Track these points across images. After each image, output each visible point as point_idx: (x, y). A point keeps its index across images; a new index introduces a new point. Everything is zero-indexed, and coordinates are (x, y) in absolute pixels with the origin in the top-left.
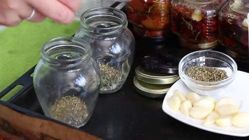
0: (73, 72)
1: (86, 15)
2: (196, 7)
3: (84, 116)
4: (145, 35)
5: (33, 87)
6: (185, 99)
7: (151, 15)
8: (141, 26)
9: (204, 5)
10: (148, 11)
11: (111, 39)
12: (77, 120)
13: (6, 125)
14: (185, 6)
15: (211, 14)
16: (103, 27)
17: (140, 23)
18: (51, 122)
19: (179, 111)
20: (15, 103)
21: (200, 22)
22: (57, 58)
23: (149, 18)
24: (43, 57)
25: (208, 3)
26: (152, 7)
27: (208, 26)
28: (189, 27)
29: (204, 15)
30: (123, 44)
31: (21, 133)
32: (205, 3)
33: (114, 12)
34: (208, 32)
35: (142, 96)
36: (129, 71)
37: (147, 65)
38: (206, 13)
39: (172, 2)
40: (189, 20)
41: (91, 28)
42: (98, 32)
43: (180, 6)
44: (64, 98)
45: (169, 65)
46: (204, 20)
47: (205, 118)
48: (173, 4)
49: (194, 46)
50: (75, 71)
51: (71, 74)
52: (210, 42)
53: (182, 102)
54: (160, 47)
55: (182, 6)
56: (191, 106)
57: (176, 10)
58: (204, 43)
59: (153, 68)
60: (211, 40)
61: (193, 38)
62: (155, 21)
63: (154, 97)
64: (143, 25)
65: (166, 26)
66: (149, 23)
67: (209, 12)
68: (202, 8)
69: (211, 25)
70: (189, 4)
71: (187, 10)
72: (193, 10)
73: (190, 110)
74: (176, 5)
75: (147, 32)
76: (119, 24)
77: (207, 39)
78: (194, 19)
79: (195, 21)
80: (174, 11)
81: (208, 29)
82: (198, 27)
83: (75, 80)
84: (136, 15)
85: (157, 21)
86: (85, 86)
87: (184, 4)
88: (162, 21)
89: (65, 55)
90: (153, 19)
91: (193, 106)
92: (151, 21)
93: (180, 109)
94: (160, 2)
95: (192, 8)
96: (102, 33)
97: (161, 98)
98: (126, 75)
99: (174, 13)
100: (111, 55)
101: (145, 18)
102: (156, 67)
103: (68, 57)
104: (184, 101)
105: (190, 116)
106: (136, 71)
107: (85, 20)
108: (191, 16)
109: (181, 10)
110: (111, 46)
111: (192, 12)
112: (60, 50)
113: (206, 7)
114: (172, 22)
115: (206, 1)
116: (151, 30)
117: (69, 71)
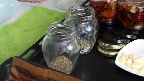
0: (65, 42)
1: (71, 9)
2: (133, 5)
3: (70, 67)
4: (103, 21)
5: (42, 50)
6: (128, 58)
7: (106, 9)
8: (100, 15)
9: (137, 4)
10: (105, 7)
11: (86, 23)
12: (66, 70)
13: (27, 73)
14: (127, 4)
15: (142, 9)
16: (80, 16)
17: (99, 14)
18: (54, 71)
19: (125, 65)
20: (31, 60)
21: (135, 13)
22: (55, 34)
23: (105, 11)
24: (48, 33)
25: (140, 2)
26: (107, 5)
27: (140, 16)
28: (129, 17)
30: (92, 26)
31: (36, 77)
32: (138, 3)
33: (87, 7)
34: (140, 19)
35: (103, 56)
36: (95, 42)
37: (105, 38)
38: (139, 8)
39: (119, 2)
40: (129, 12)
41: (74, 17)
42: (78, 19)
43: (124, 4)
44: (58, 57)
45: (118, 38)
46: (137, 13)
47: (140, 69)
48: (120, 3)
49: (131, 27)
50: (66, 41)
51: (64, 43)
52: (141, 25)
53: (127, 60)
54: (110, 28)
55: (125, 4)
56: (132, 62)
57: (121, 7)
58: (137, 26)
59: (109, 40)
60: (142, 24)
61: (131, 23)
62: (108, 13)
63: (110, 57)
64: (101, 15)
65: (115, 16)
66: (105, 14)
67: (140, 8)
68: (137, 5)
69: (142, 15)
70: (129, 3)
71: (128, 7)
72: (132, 7)
73: (131, 65)
74: (121, 3)
75: (103, 19)
76: (90, 15)
77: (139, 23)
78: (132, 12)
79: (132, 13)
80: (120, 7)
81: (140, 18)
82: (134, 16)
83: (67, 47)
84: (98, 9)
85: (110, 13)
86: (72, 51)
87: (126, 3)
88: (113, 13)
89: (59, 33)
90: (107, 12)
91: (133, 62)
92: (106, 13)
93: (125, 64)
94: (112, 2)
95: (131, 5)
96: (80, 20)
97: (115, 57)
98: (93, 44)
99: (120, 8)
100: (86, 32)
101: (103, 11)
102: (111, 39)
103: (61, 33)
104: (128, 59)
105: (132, 68)
106: (99, 42)
107: (71, 12)
108: (130, 10)
109: (124, 6)
110: (85, 27)
111: (130, 8)
112: (57, 30)
113: (139, 5)
114: (119, 13)
115: (139, 2)
116: (106, 18)
117: (63, 42)
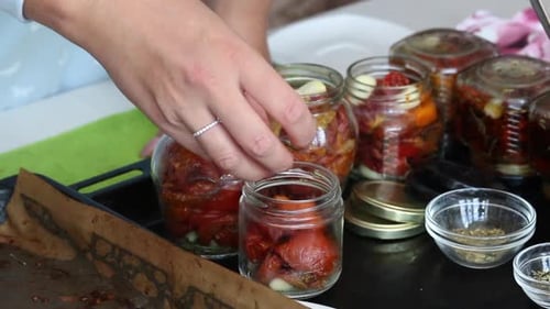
2: (495, 93)
13: (46, 217)
28: (480, 129)
29: (505, 106)
32: (511, 86)
68: (506, 94)
78: (487, 115)
79: (489, 118)
108: (483, 107)
111: (486, 99)
